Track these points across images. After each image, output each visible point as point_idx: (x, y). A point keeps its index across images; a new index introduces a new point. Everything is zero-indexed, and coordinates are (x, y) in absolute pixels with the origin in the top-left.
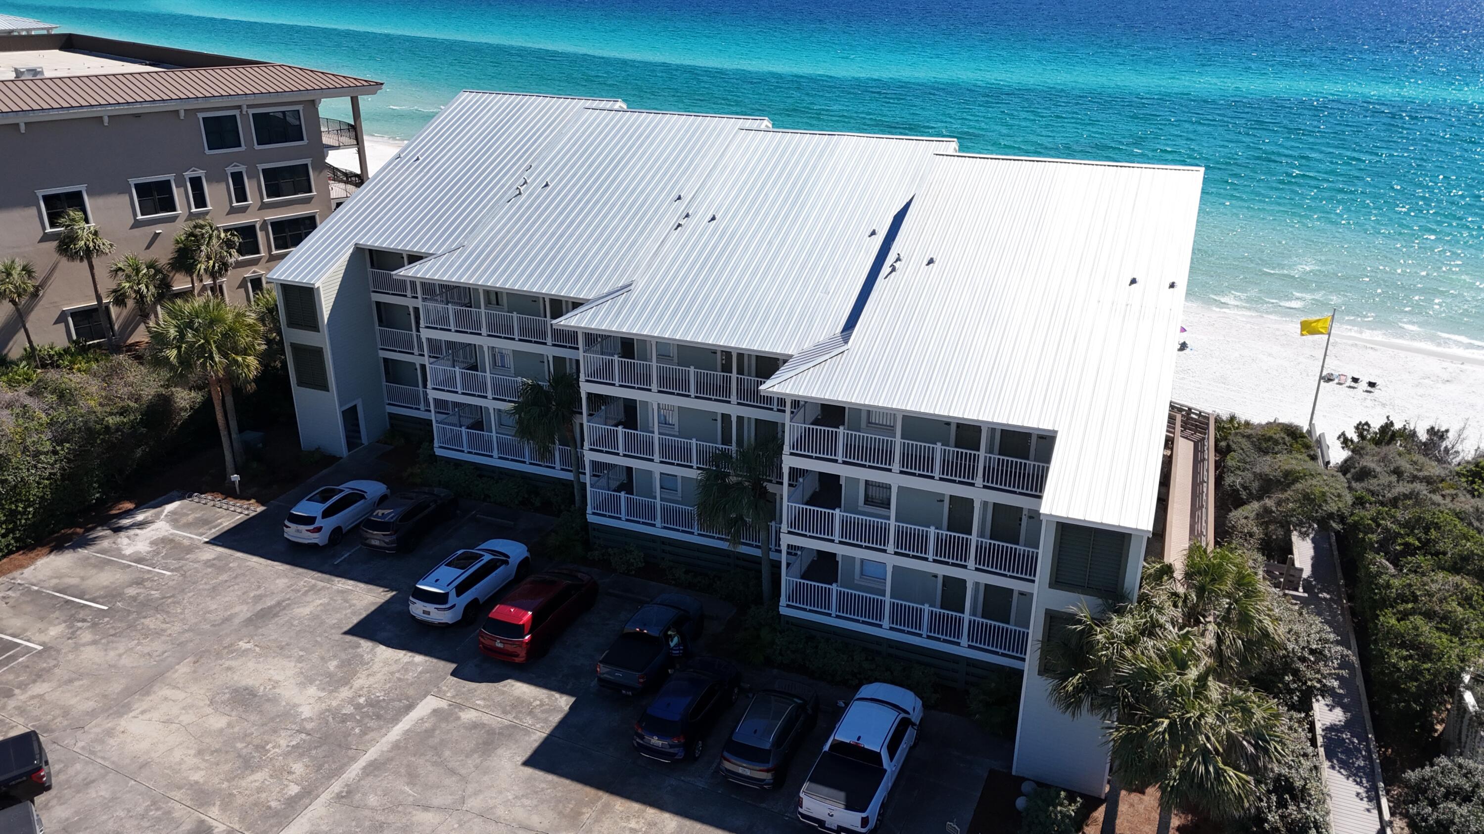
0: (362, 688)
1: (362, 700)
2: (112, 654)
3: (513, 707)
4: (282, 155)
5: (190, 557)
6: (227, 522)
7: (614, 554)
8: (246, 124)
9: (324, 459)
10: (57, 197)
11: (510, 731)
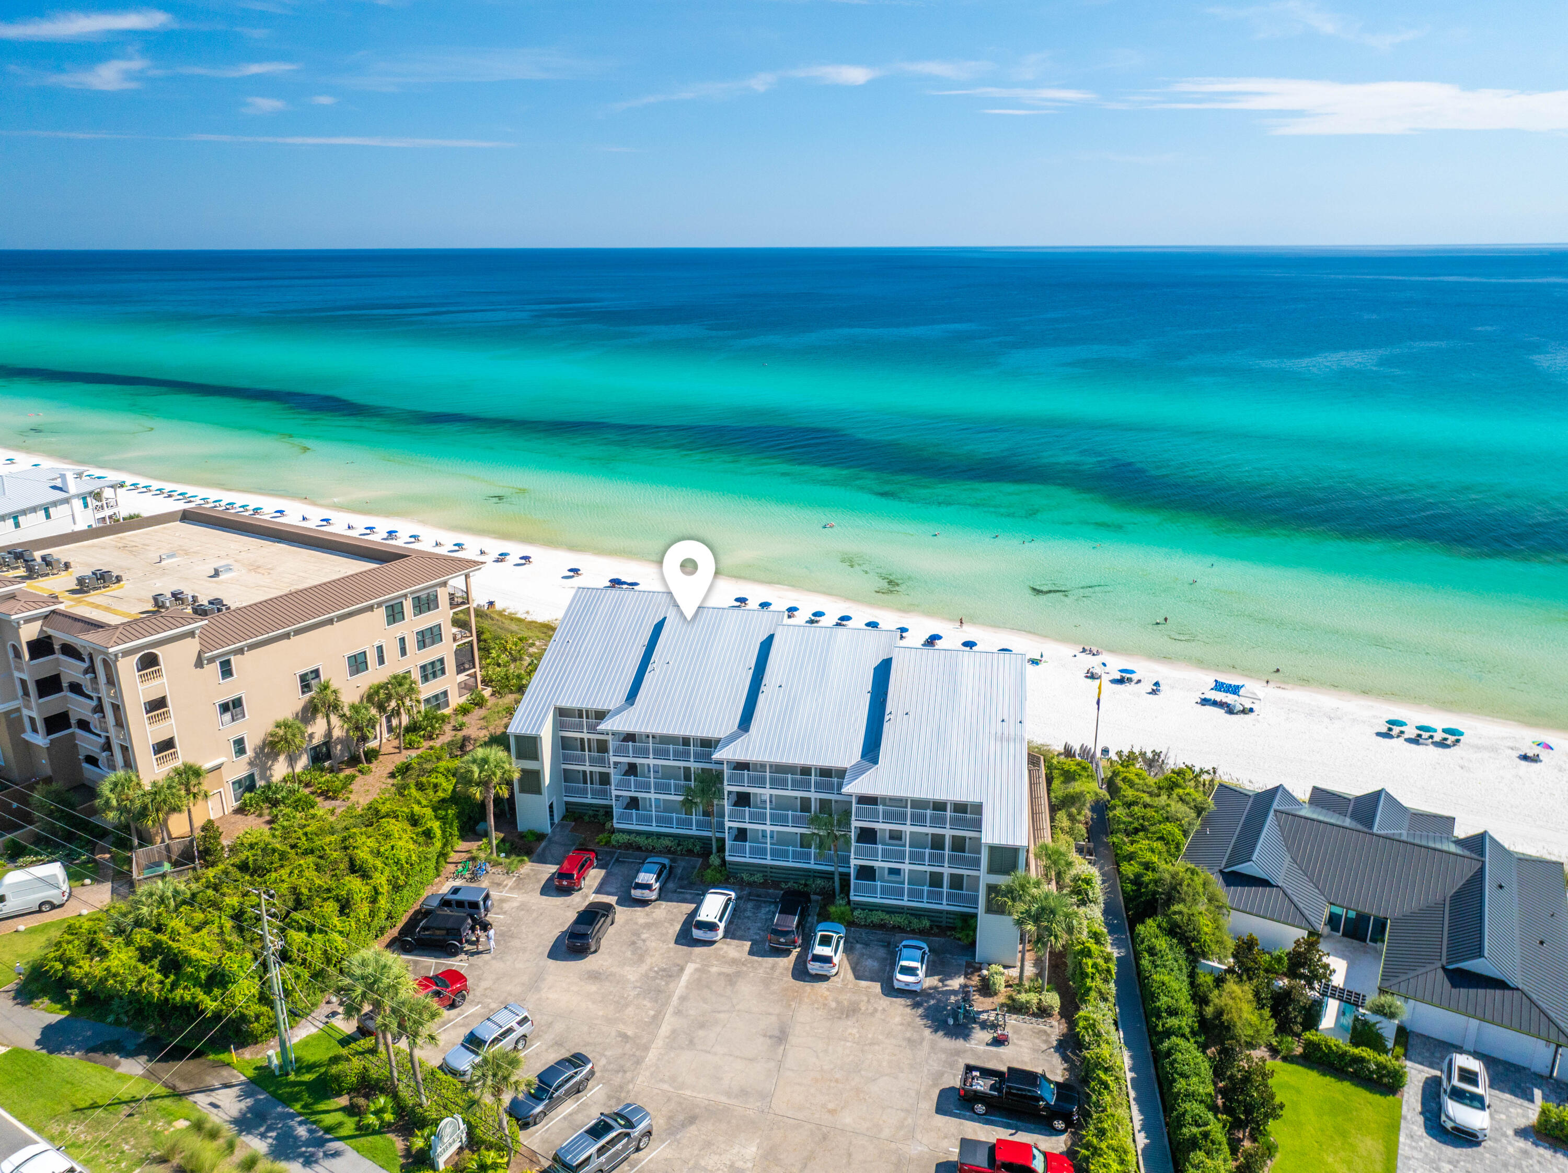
0: (652, 964)
1: (656, 969)
3: (733, 963)
4: (427, 620)
5: (506, 906)
6: (510, 882)
7: (745, 876)
8: (408, 605)
9: (540, 837)
10: (306, 674)
11: (738, 974)
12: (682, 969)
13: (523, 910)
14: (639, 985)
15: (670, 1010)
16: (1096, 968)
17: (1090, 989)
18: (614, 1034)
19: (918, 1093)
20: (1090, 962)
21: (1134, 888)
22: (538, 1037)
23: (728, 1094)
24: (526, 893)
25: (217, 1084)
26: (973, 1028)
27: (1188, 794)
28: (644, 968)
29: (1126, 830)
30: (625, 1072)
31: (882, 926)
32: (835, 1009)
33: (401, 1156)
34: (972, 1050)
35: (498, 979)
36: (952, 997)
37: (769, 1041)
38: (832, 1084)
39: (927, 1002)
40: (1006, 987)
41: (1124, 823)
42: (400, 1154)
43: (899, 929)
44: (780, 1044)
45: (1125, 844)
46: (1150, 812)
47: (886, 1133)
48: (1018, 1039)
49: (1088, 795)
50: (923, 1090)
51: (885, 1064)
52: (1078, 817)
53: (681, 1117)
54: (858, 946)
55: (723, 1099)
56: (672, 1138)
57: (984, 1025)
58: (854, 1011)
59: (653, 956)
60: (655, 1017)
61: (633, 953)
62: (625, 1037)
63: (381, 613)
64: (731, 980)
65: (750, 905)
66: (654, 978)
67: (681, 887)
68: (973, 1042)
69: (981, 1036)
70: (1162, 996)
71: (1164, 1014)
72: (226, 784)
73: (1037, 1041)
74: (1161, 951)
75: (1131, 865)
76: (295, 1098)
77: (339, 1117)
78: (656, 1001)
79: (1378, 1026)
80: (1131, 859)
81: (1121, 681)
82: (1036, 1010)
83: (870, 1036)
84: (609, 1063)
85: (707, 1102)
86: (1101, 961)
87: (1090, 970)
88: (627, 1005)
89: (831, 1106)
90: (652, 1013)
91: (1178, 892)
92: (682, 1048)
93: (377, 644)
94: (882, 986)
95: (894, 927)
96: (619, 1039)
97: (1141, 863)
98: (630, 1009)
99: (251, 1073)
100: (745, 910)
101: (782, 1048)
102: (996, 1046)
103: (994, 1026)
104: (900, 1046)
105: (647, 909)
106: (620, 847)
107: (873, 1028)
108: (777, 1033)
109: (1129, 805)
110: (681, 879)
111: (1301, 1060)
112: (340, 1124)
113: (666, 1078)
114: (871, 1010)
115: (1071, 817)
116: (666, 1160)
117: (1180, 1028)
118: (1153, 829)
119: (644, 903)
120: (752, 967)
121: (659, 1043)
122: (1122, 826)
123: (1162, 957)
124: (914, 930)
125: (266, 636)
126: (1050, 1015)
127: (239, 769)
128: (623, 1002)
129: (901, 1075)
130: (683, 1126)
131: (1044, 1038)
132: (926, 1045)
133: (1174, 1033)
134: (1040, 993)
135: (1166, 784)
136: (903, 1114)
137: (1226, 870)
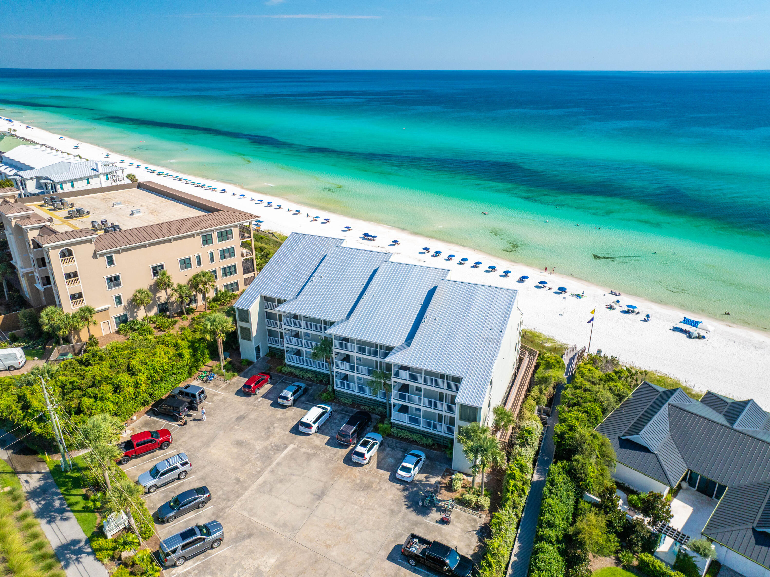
0: (272, 441)
1: (273, 445)
2: (201, 429)
3: (315, 447)
4: (226, 245)
5: (215, 398)
6: (223, 386)
7: (343, 399)
8: (215, 236)
9: (250, 363)
10: (156, 267)
11: (315, 455)
12: (286, 447)
13: (222, 401)
14: (259, 452)
15: (269, 469)
16: (515, 487)
17: (508, 499)
18: (233, 478)
19: (382, 544)
20: (512, 482)
21: (559, 440)
22: (195, 473)
23: (276, 525)
24: (228, 392)
25: (35, 470)
26: (432, 510)
27: (616, 386)
28: (268, 442)
29: (569, 403)
30: (228, 501)
31: (406, 439)
32: (358, 484)
33: (96, 527)
34: (426, 524)
35: (191, 437)
36: (428, 488)
37: (313, 497)
38: (336, 530)
39: (412, 488)
40: (462, 487)
41: (568, 399)
42: (96, 526)
43: (415, 442)
44: (318, 499)
45: (564, 412)
46: (587, 395)
47: (353, 565)
48: (457, 522)
49: (553, 379)
50: (386, 543)
51: (371, 523)
52: (544, 391)
53: (245, 533)
54: (388, 449)
55: (272, 527)
56: (235, 544)
57: (440, 509)
58: (368, 487)
59: (275, 437)
60: (259, 472)
61: (265, 434)
62: (238, 480)
63: (199, 239)
64: (309, 457)
65: (339, 416)
66: (270, 450)
67: (308, 401)
68: (428, 519)
69: (435, 515)
70: (547, 513)
71: (544, 525)
72: (111, 318)
73: (468, 525)
74: (557, 484)
75: (561, 426)
76: (64, 484)
77: (79, 499)
78: (264, 463)
79: (694, 559)
80: (564, 422)
81: (627, 312)
82: (474, 506)
83: (370, 504)
84: (223, 494)
85: (262, 527)
86: (520, 484)
87: (511, 488)
88: (248, 463)
89: (328, 543)
90: (259, 469)
91: (582, 448)
92: (264, 493)
93: (197, 254)
94: (391, 474)
95: (413, 441)
96: (235, 481)
97: (568, 426)
98: (248, 465)
99: (52, 467)
100: (335, 419)
101: (318, 502)
102: (441, 524)
103: (444, 511)
104: (385, 513)
105: (285, 410)
106: (286, 374)
107: (374, 500)
108: (319, 493)
109: (576, 388)
110: (310, 396)
111: (635, 570)
112: (77, 503)
113: (248, 509)
114: (378, 488)
115: (541, 392)
116: (225, 557)
117: (549, 536)
118: (584, 405)
119: (284, 407)
120: (324, 452)
121: (254, 487)
122: (566, 400)
123: (557, 488)
124: (423, 444)
125: (132, 245)
126: (483, 510)
127: (120, 311)
128: (247, 460)
129: (377, 531)
130: (244, 538)
131: (473, 524)
132: (400, 515)
133: (545, 539)
134: (479, 495)
135: (605, 378)
136: (367, 556)
137: (623, 438)
